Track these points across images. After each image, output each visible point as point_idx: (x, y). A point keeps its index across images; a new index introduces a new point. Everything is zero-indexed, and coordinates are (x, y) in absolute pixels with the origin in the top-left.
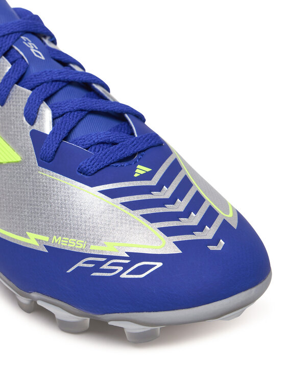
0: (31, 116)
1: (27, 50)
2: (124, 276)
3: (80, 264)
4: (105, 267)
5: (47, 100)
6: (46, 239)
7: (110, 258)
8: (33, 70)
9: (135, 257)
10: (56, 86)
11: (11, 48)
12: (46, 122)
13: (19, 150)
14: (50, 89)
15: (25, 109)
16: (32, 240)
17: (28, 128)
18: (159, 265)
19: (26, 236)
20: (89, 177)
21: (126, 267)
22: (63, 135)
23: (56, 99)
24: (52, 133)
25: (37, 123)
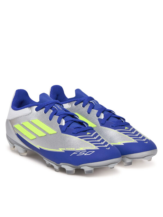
0: (59, 122)
1: (57, 107)
2: (85, 155)
3: (74, 153)
4: (80, 153)
5: (63, 118)
6: (64, 149)
7: (81, 151)
8: (59, 112)
9: (88, 150)
10: (65, 115)
11: (52, 107)
12: (63, 123)
13: (56, 130)
14: (64, 116)
15: (58, 120)
16: (61, 150)
17: (59, 125)
18: (94, 152)
19: (59, 149)
20: (75, 134)
21: (85, 153)
22: (68, 126)
23: (65, 118)
24: (65, 125)
25: (61, 123)
